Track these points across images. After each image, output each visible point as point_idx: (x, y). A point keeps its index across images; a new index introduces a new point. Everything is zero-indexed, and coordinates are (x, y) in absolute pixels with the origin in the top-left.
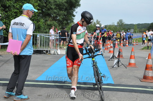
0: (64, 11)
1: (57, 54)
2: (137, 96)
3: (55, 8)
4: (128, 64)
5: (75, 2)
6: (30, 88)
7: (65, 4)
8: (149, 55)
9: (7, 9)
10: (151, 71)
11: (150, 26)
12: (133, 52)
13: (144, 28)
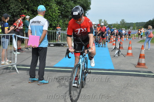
4: (126, 54)
5: (86, 6)
6: (49, 72)
8: (142, 46)
10: (143, 59)
11: (146, 25)
12: (130, 45)
13: (141, 26)
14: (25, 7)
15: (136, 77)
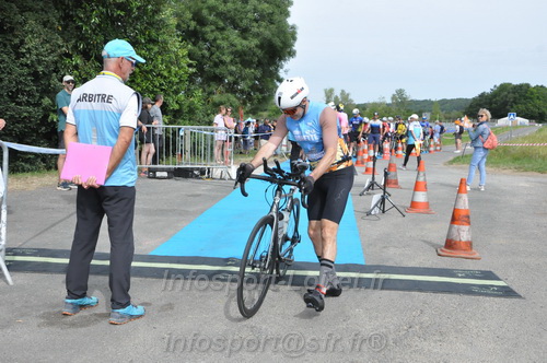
0: (255, 69)
3: (232, 61)
5: (281, 45)
7: (255, 50)
8: (461, 183)
11: (471, 106)
14: (75, 47)
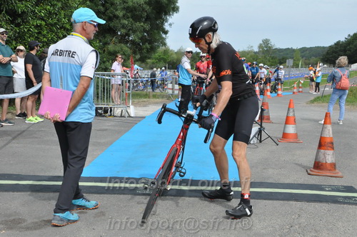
0: (144, 23)
1: (127, 115)
2: (301, 209)
3: (124, 16)
4: (281, 136)
5: (167, 2)
7: (144, 6)
8: (326, 116)
9: (19, 20)
10: (330, 152)
11: (328, 53)
12: (291, 110)
13: (316, 57)
15: (313, 204)
